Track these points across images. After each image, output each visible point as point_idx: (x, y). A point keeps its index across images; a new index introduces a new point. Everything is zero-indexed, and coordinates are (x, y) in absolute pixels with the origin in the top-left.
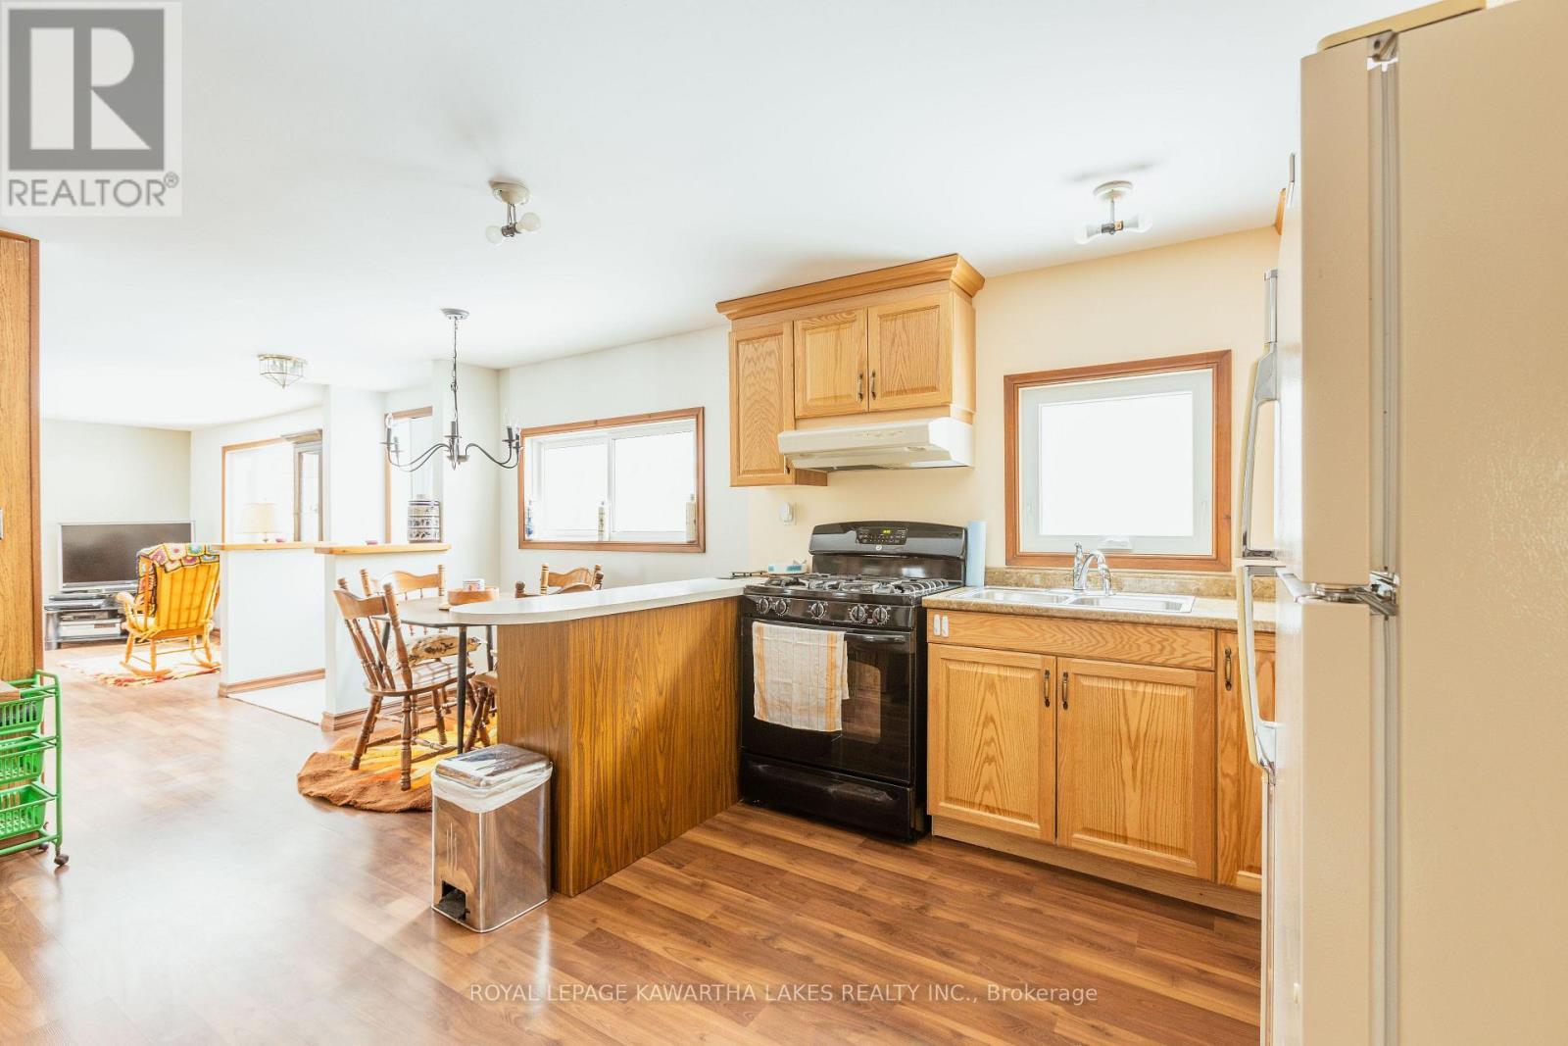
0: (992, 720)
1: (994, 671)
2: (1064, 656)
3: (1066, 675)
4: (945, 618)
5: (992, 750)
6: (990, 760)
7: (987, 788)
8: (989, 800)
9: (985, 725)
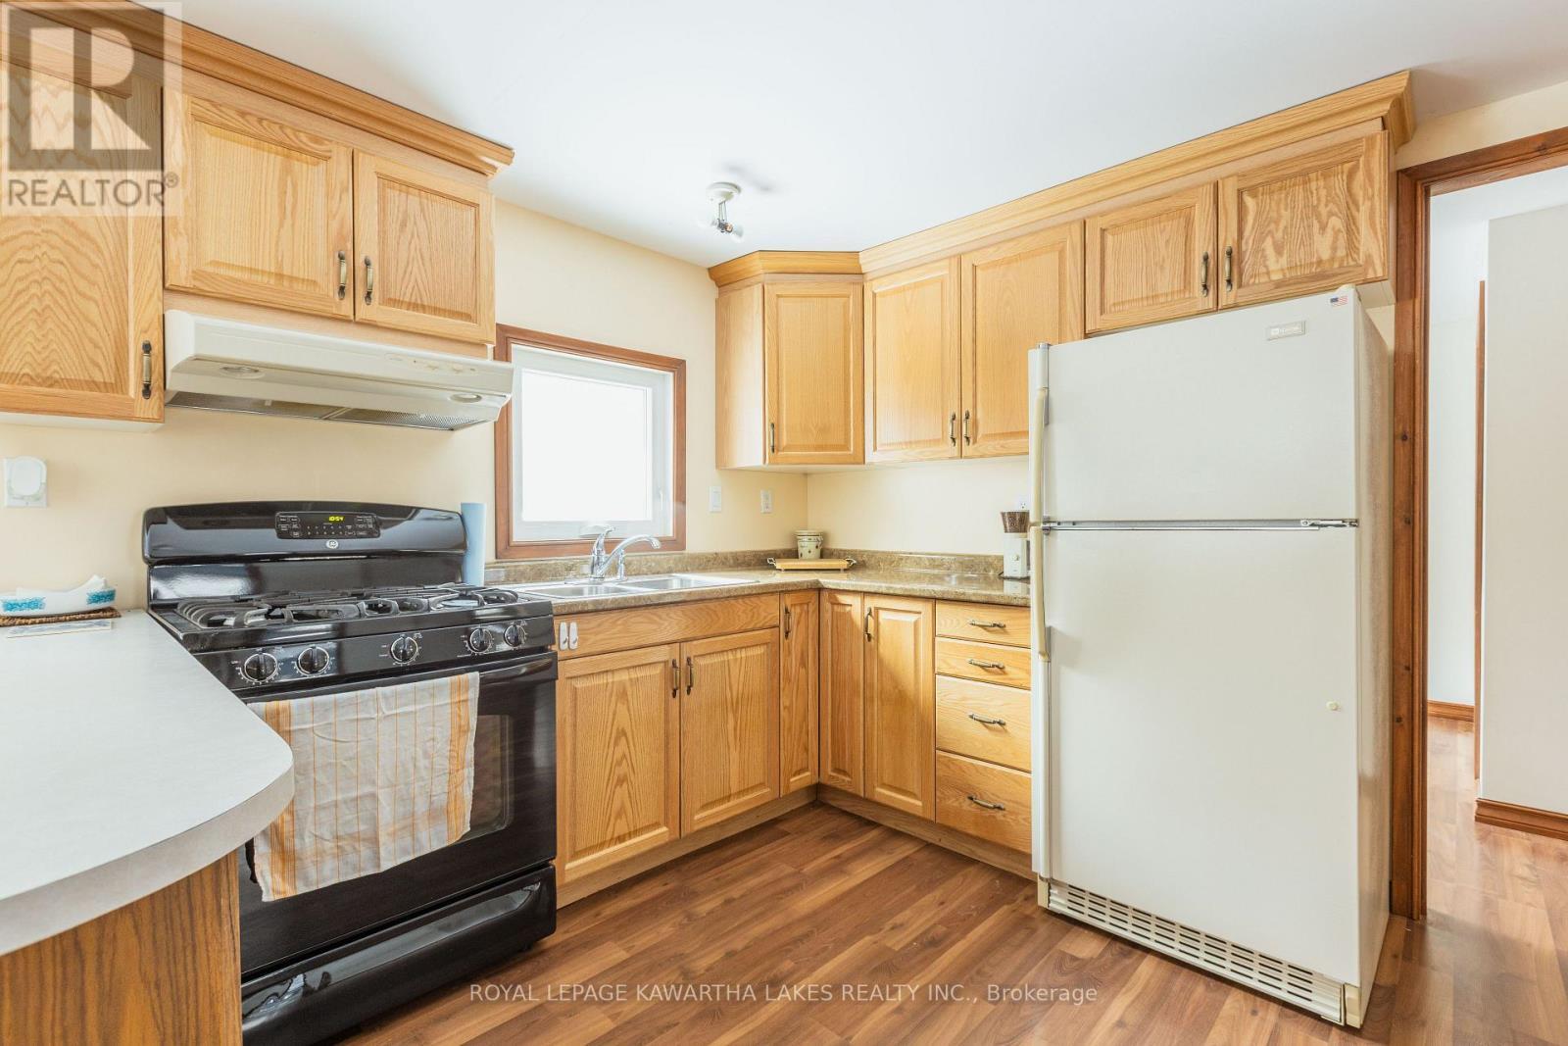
0: (624, 734)
1: (624, 676)
2: (686, 640)
3: (689, 660)
4: (574, 626)
5: (624, 769)
6: (621, 781)
7: (619, 815)
8: (621, 828)
9: (616, 744)
